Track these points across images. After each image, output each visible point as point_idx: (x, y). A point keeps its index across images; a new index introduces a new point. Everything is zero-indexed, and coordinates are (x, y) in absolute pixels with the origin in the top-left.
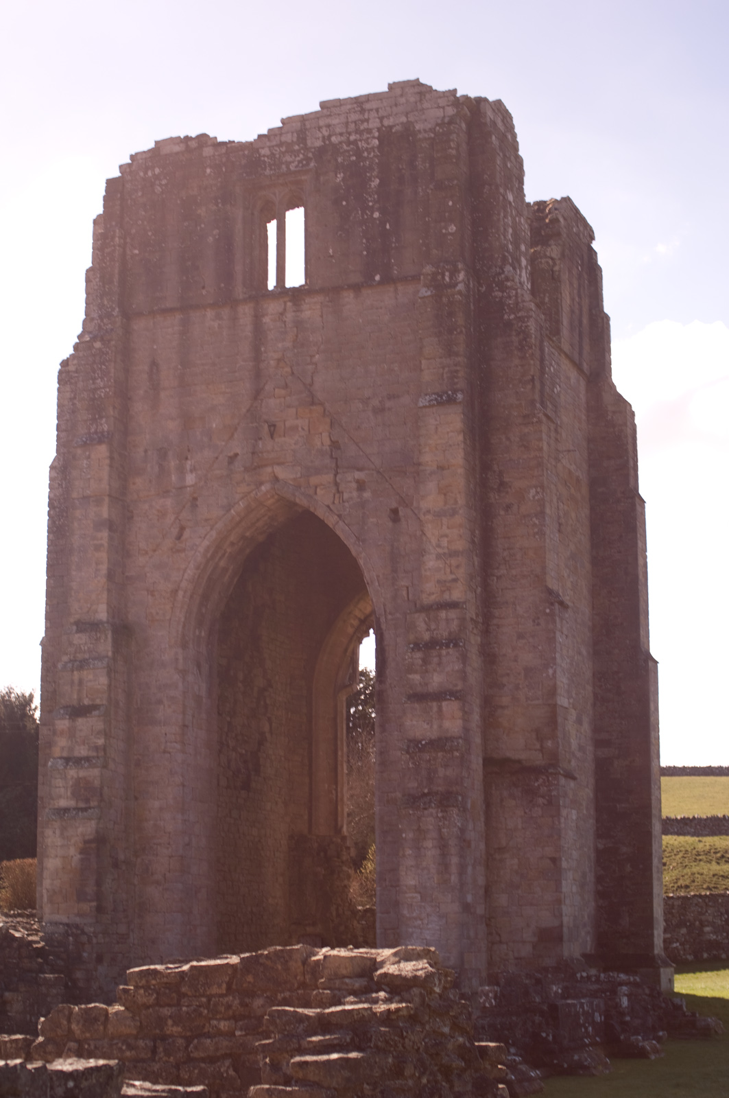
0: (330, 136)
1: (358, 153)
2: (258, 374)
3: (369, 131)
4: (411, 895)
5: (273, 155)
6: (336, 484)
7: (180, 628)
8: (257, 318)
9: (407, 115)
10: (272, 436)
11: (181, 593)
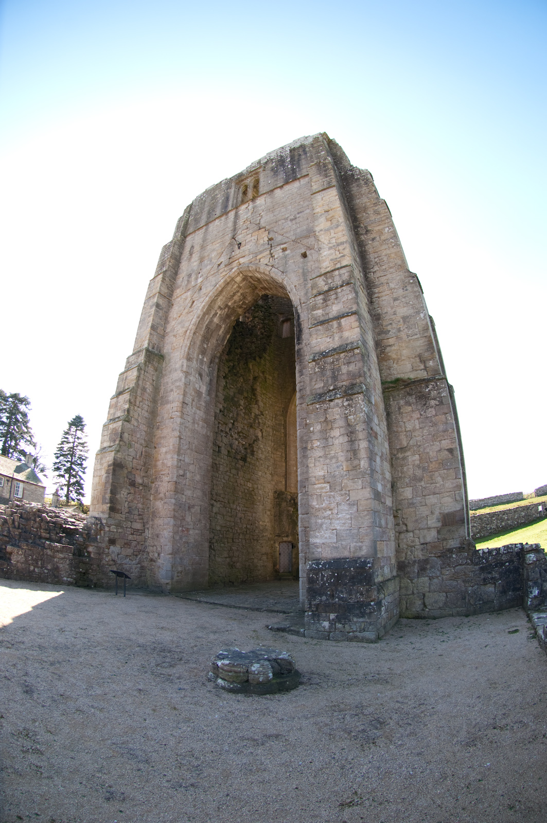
0: (270, 158)
1: (281, 157)
2: (235, 230)
3: (286, 151)
4: (320, 486)
5: (247, 171)
6: (271, 254)
7: (187, 349)
8: (237, 213)
9: (301, 143)
10: (239, 248)
11: (189, 331)
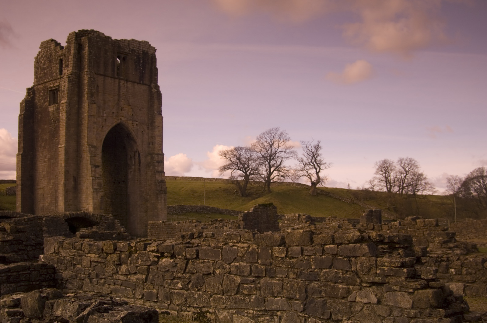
0: (134, 47)
1: (139, 53)
2: (119, 95)
3: (141, 50)
5: (123, 47)
6: (133, 124)
8: (119, 83)
9: (147, 49)
10: (121, 110)
